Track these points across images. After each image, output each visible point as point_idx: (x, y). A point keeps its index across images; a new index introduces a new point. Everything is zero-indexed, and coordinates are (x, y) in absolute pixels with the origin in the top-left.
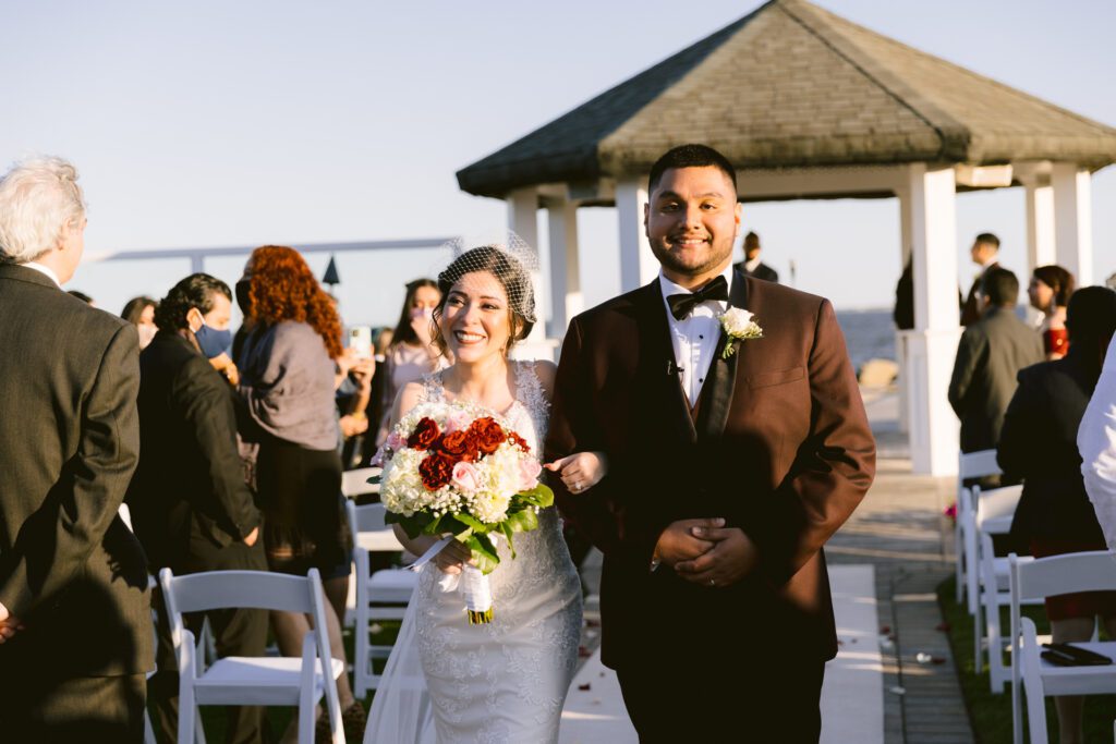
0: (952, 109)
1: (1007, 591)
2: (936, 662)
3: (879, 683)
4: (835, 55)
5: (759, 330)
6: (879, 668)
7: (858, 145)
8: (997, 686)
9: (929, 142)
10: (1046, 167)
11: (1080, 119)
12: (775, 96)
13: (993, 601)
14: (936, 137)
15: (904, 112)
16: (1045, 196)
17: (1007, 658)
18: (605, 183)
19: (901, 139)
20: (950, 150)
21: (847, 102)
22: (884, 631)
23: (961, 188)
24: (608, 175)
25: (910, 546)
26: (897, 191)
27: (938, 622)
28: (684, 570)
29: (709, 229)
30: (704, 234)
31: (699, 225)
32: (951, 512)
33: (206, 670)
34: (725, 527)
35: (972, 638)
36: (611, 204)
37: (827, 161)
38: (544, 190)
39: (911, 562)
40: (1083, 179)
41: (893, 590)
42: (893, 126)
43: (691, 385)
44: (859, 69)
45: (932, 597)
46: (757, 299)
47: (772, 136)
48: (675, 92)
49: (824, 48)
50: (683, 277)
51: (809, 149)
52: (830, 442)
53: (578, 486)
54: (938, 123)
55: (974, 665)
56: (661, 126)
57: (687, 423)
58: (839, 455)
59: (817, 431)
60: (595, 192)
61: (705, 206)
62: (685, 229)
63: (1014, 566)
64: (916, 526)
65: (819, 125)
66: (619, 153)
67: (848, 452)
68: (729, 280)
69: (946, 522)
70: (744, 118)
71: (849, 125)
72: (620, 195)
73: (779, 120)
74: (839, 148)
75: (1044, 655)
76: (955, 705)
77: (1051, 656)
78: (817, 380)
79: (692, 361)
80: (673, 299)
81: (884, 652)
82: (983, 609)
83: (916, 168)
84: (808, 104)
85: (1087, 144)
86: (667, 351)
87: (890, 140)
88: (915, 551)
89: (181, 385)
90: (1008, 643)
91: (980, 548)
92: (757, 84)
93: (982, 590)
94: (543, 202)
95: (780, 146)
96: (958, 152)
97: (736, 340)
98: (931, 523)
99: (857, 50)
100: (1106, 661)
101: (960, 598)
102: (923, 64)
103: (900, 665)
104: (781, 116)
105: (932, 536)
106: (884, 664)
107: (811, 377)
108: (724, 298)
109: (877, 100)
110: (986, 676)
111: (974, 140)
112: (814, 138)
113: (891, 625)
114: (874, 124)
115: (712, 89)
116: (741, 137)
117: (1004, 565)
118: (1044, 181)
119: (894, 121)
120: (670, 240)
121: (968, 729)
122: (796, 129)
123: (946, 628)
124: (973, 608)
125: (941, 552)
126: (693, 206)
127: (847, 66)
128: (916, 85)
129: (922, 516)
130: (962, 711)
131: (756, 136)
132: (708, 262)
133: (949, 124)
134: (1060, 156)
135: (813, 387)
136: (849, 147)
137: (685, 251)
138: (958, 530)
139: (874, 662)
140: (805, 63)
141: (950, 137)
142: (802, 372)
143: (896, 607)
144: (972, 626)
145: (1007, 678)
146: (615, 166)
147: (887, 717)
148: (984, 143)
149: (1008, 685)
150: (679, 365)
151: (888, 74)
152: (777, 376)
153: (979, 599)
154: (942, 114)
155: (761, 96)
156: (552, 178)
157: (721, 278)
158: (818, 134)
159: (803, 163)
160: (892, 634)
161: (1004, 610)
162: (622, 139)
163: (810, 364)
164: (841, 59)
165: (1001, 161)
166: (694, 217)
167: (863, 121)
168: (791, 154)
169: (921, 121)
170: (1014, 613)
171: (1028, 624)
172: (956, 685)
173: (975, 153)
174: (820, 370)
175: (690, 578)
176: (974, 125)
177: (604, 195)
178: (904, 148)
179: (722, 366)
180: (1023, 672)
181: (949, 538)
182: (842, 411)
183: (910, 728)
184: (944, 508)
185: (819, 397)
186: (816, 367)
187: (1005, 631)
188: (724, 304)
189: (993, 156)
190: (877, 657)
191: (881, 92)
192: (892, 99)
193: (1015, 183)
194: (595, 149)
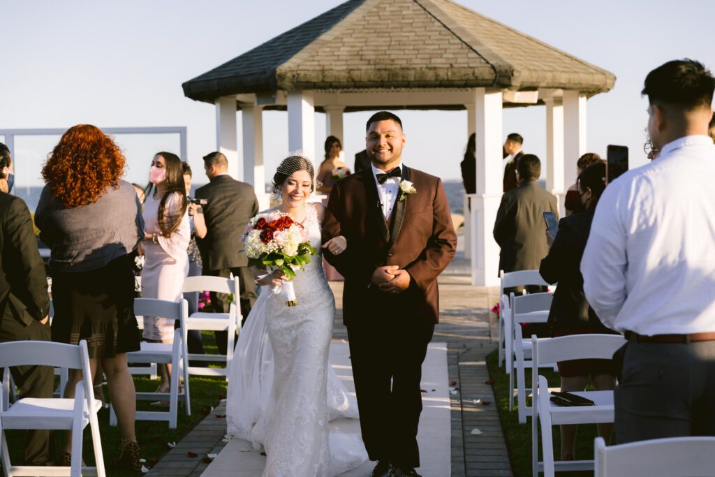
0: (503, 54)
1: (531, 359)
2: (485, 404)
3: (449, 417)
4: (429, 16)
5: (415, 190)
6: (449, 407)
7: (442, 74)
8: (522, 419)
9: (487, 74)
10: (560, 92)
11: (581, 62)
12: (391, 41)
13: (521, 365)
14: (492, 71)
15: (473, 55)
16: (558, 111)
17: (529, 402)
18: (280, 93)
19: (470, 72)
20: (500, 80)
21: (437, 47)
22: (453, 384)
23: (507, 105)
24: (281, 89)
25: (470, 331)
26: (466, 106)
27: (487, 379)
28: (383, 287)
29: (390, 145)
30: (389, 148)
31: (386, 144)
32: (496, 309)
33: (10, 407)
34: (399, 269)
35: (508, 389)
36: (284, 108)
37: (423, 84)
38: (240, 97)
39: (470, 341)
40: (583, 101)
41: (459, 359)
42: (465, 63)
43: (386, 211)
44: (445, 26)
45: (484, 363)
46: (413, 176)
47: (388, 67)
48: (326, 36)
49: (423, 12)
50: (381, 166)
51: (411, 76)
52: (440, 237)
53: (337, 252)
54: (493, 62)
55: (508, 406)
56: (316, 58)
57: (385, 227)
58: (445, 242)
59: (435, 232)
60: (274, 100)
61: (388, 136)
62: (380, 146)
63: (534, 343)
64: (474, 318)
65: (418, 61)
66: (289, 75)
67: (449, 241)
68: (401, 168)
69: (493, 316)
70: (370, 55)
71: (437, 62)
72: (290, 103)
73: (392, 57)
74: (430, 76)
75: (552, 399)
76: (496, 431)
77: (557, 400)
78: (436, 211)
79: (387, 200)
80: (378, 176)
81: (452, 397)
82: (515, 370)
83: (479, 90)
84: (411, 48)
85: (586, 79)
86: (376, 197)
87: (463, 72)
88: (473, 334)
89: (10, 217)
90: (531, 392)
91: (514, 332)
92: (379, 33)
93: (514, 358)
94: (240, 106)
95: (393, 74)
96: (506, 81)
97: (406, 194)
98: (484, 317)
99: (443, 14)
100: (590, 403)
101: (500, 364)
102: (484, 24)
103: (462, 405)
104: (394, 54)
105: (484, 324)
106: (452, 405)
107: (434, 210)
108: (400, 176)
109: (455, 46)
110: (516, 413)
111: (516, 74)
112: (414, 69)
113: (457, 381)
114: (453, 61)
115: (351, 35)
116: (369, 67)
117: (528, 342)
118: (558, 101)
119: (466, 60)
120: (374, 150)
121: (504, 446)
122: (404, 63)
123: (491, 383)
124: (509, 370)
125: (490, 336)
126: (383, 137)
127: (437, 24)
128: (480, 38)
129: (478, 312)
130: (501, 435)
131: (377, 67)
132: (391, 159)
133: (500, 63)
134: (567, 86)
135: (434, 214)
136: (437, 75)
137: (381, 155)
138: (500, 320)
139: (446, 404)
140: (411, 21)
141: (500, 71)
142: (431, 207)
143: (460, 368)
144: (508, 382)
145: (529, 415)
146: (287, 83)
147: (453, 438)
148: (521, 77)
149: (529, 418)
150: (381, 203)
151: (463, 30)
152: (421, 209)
153: (513, 364)
154: (496, 57)
155: (381, 41)
156: (245, 90)
157: (398, 168)
158: (418, 67)
159: (408, 85)
160: (457, 386)
161: (528, 371)
162: (291, 65)
163: (433, 205)
164: (433, 19)
165: (532, 88)
166: (383, 141)
167: (447, 59)
168: (400, 79)
169: (482, 61)
170: (535, 372)
171: (543, 380)
172: (497, 418)
173: (516, 82)
174: (437, 207)
175: (384, 290)
176: (516, 64)
177: (279, 102)
178: (471, 77)
179: (400, 205)
180: (539, 411)
181: (494, 326)
182: (445, 224)
183: (467, 446)
184: (492, 307)
185: (436, 218)
186: (436, 205)
187: (528, 384)
188: (399, 178)
189: (526, 85)
190: (448, 400)
191: (458, 41)
192: (464, 46)
193: (540, 102)
194: (275, 71)
